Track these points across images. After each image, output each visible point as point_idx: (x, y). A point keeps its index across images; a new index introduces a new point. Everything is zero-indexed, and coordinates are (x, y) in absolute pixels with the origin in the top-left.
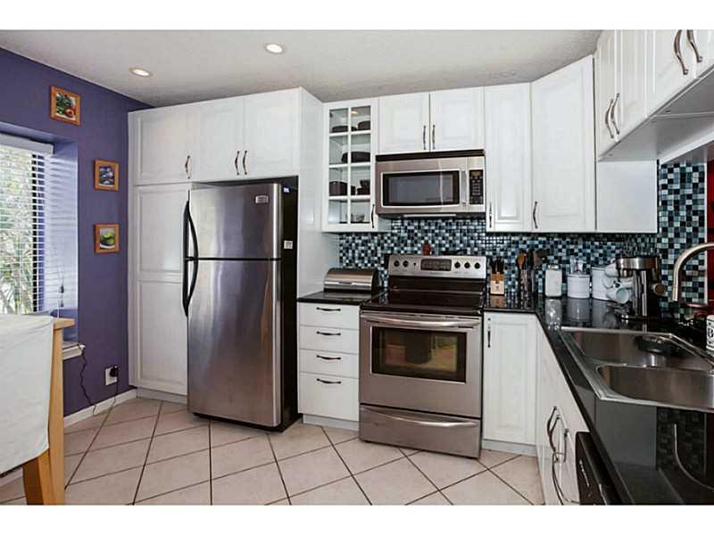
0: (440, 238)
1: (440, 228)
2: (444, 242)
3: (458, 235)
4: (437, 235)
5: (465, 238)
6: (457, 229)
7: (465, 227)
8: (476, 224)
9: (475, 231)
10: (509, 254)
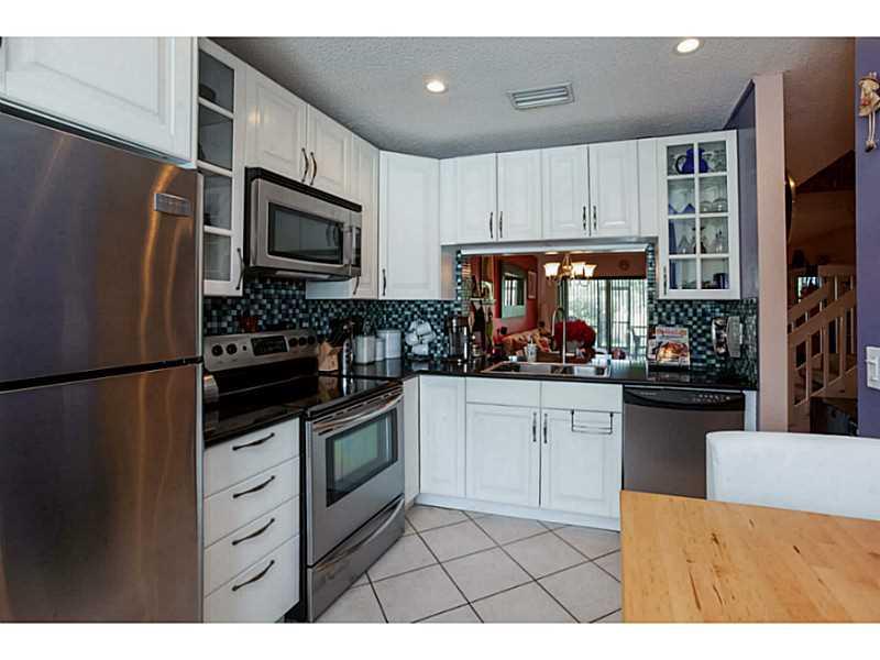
0: (256, 307)
1: (257, 292)
2: (260, 312)
3: (276, 301)
4: (253, 302)
5: (283, 306)
6: (276, 293)
7: (283, 292)
8: (294, 288)
9: (294, 296)
10: (322, 324)
